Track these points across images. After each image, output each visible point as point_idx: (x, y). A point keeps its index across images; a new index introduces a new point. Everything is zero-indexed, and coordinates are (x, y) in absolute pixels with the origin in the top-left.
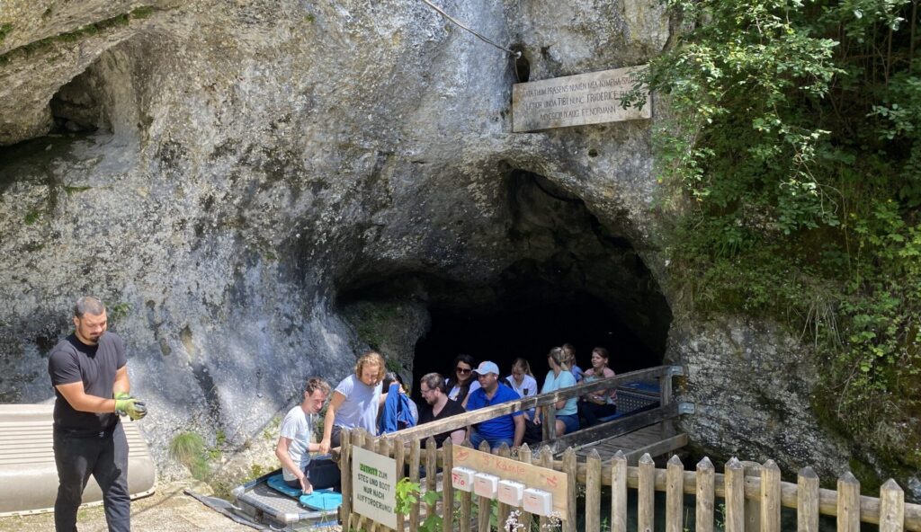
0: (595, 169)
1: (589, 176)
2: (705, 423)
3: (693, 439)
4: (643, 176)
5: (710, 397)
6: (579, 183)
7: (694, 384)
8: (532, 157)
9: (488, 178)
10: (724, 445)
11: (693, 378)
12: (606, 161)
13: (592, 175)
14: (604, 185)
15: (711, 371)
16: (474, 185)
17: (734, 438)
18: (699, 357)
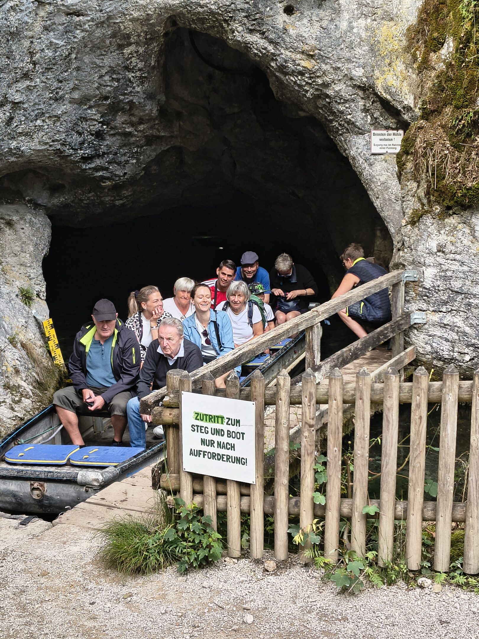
0: (292, 32)
1: (283, 40)
2: (438, 332)
3: (421, 351)
4: (351, 43)
5: (445, 303)
6: (271, 48)
7: (429, 289)
8: (212, 13)
9: (150, 39)
10: (456, 354)
11: (428, 284)
12: (305, 21)
13: (288, 40)
14: (303, 53)
15: (449, 274)
16: (132, 48)
17: (468, 346)
18: (438, 259)
